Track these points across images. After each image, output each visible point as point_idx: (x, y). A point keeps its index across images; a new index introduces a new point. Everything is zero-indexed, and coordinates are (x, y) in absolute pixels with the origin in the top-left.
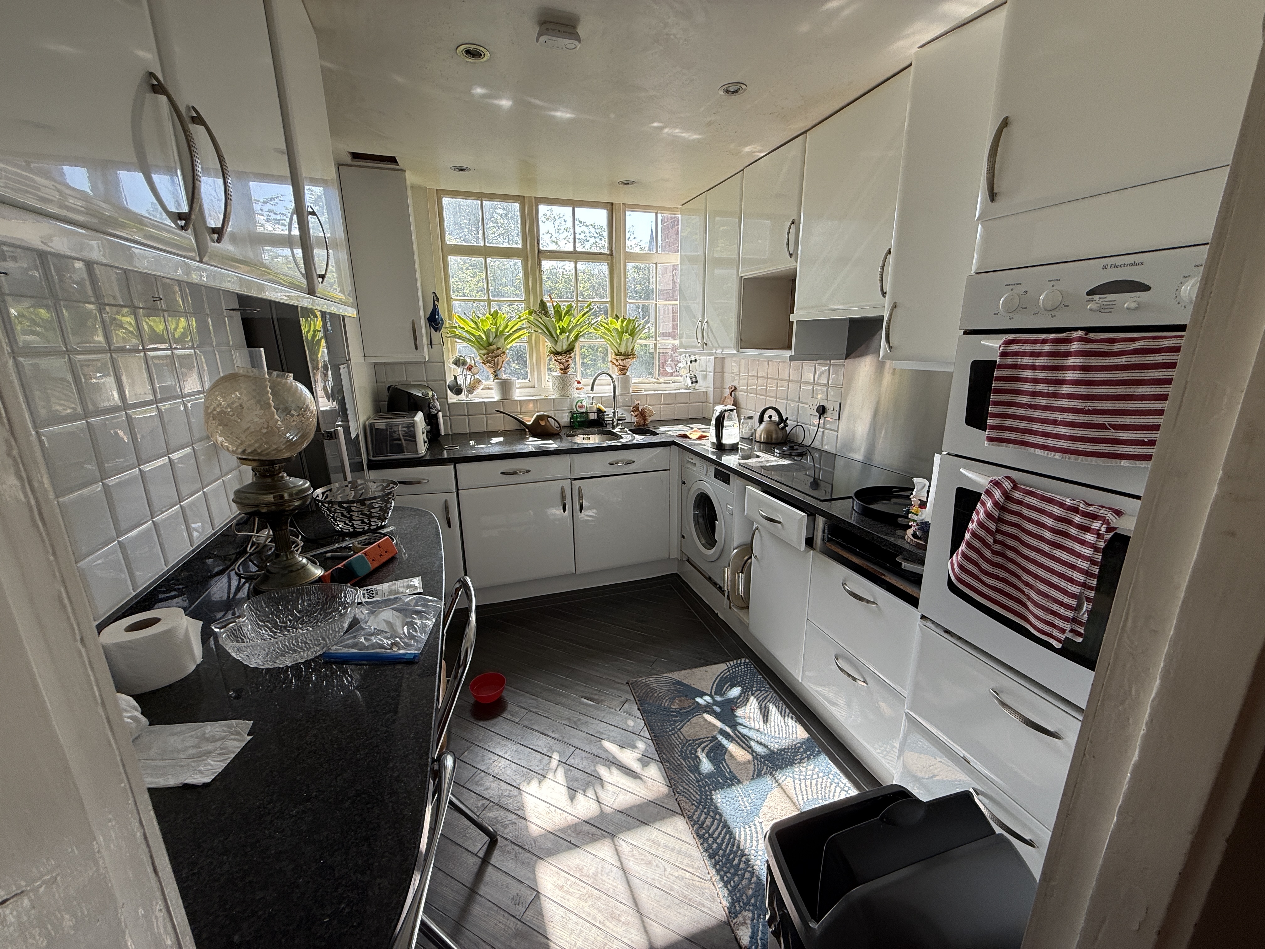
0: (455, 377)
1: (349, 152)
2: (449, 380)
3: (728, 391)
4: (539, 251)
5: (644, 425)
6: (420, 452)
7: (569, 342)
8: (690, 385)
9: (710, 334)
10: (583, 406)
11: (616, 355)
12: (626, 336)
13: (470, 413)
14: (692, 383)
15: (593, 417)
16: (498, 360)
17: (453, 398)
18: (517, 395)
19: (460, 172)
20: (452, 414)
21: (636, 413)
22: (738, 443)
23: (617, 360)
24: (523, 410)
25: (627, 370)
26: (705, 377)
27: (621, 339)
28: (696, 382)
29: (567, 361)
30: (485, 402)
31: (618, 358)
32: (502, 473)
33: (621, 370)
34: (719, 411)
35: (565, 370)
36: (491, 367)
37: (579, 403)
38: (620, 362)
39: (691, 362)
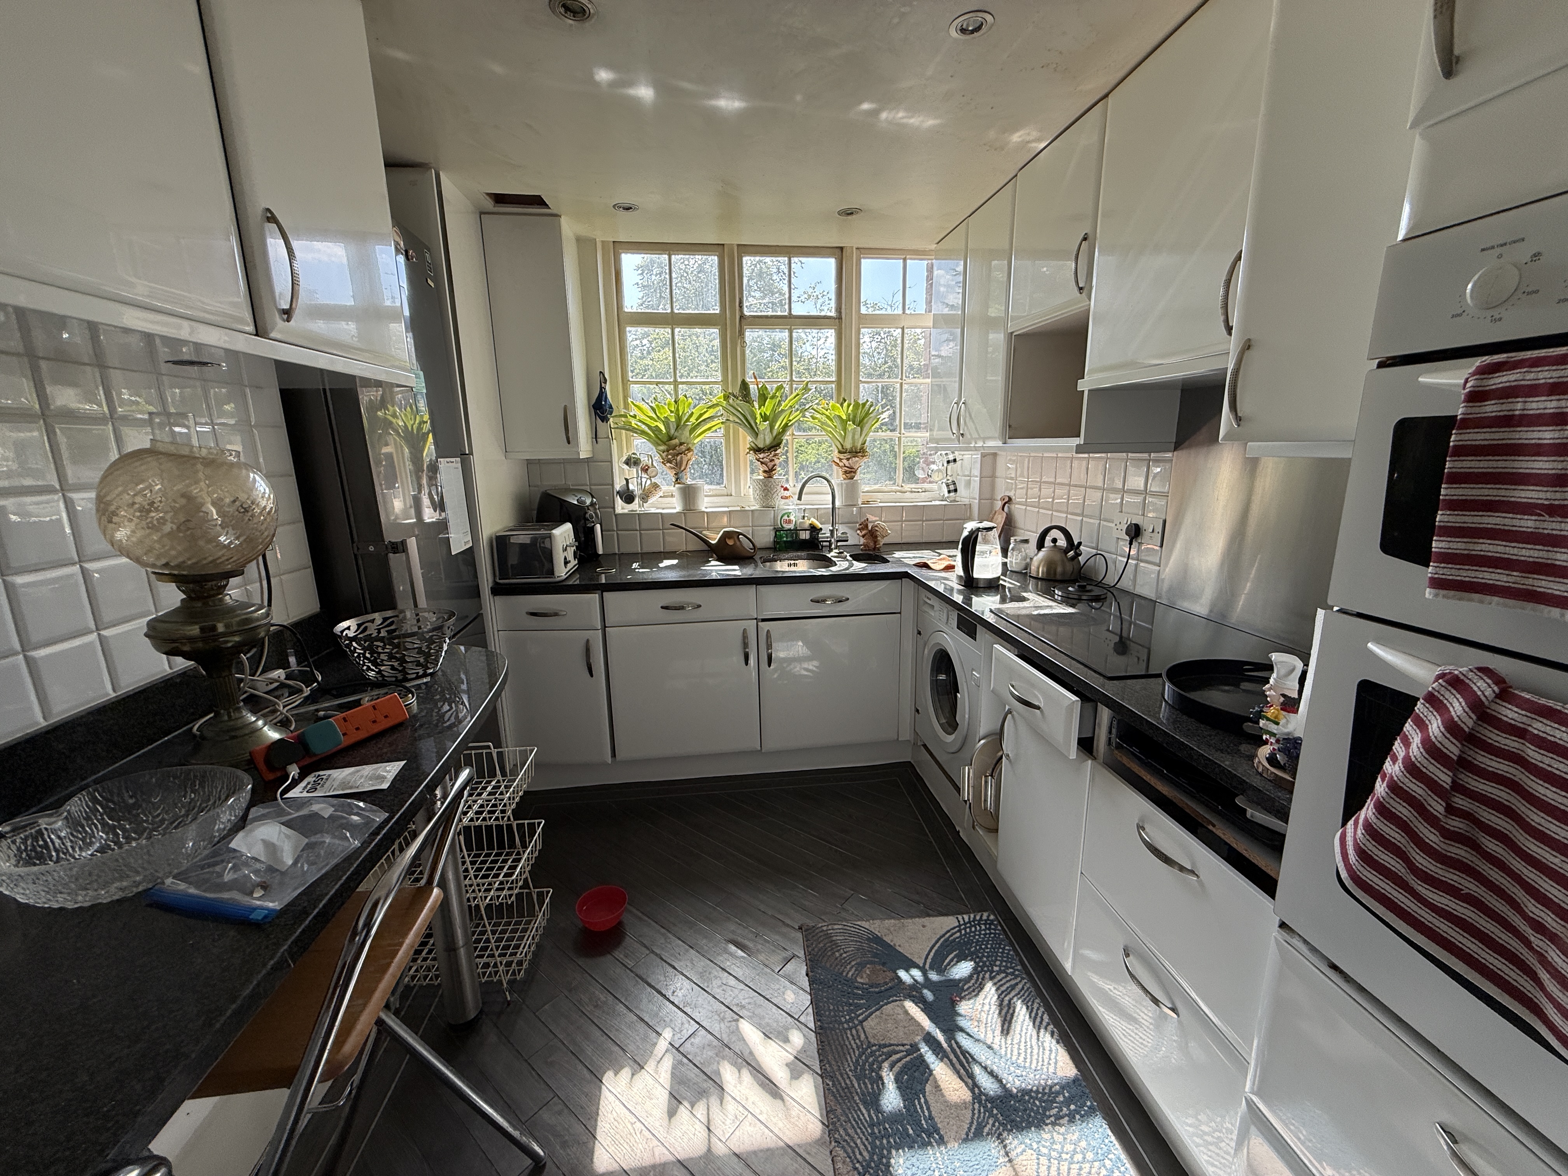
0: (627, 480)
1: (489, 194)
2: (619, 485)
3: (999, 504)
4: (742, 317)
5: (874, 549)
6: (557, 574)
7: (775, 433)
8: (946, 495)
9: (968, 419)
10: (790, 522)
11: (840, 452)
12: (851, 426)
13: (643, 527)
14: (949, 492)
15: (805, 535)
16: (681, 458)
17: (621, 507)
18: (705, 505)
19: (625, 212)
20: (620, 528)
21: (864, 532)
22: (998, 578)
23: (841, 460)
24: (711, 525)
25: (855, 472)
26: (968, 484)
27: (845, 430)
28: (956, 490)
29: (772, 460)
30: (661, 514)
31: (842, 456)
32: (662, 607)
33: (846, 472)
34: (969, 529)
35: (769, 472)
36: (672, 468)
37: (786, 517)
38: (844, 461)
39: (948, 462)
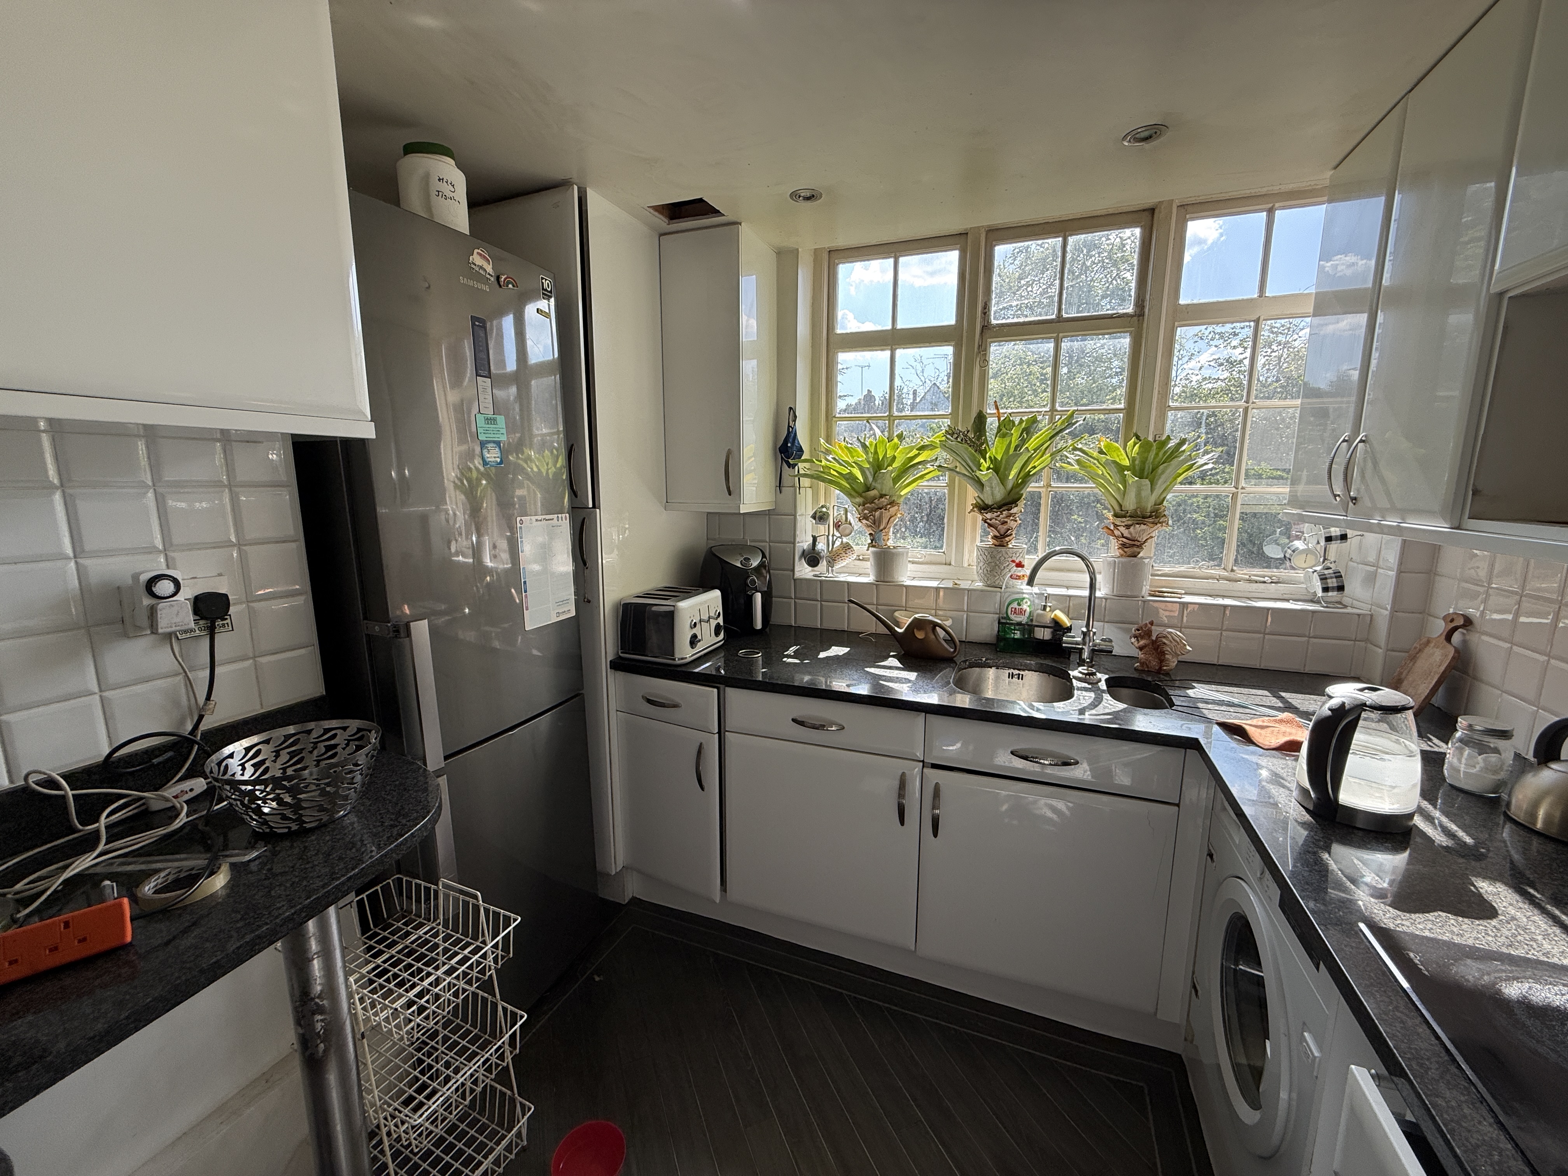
0: (815, 539)
4: (986, 327)
6: (678, 655)
9: (1369, 473)
10: (1022, 612)
11: (1116, 515)
12: (1132, 479)
14: (1326, 589)
15: (1044, 634)
16: (881, 513)
17: (804, 571)
18: (909, 574)
20: (798, 595)
24: (910, 604)
26: (1371, 579)
29: (1005, 523)
32: (793, 720)
36: (868, 526)
37: (1015, 605)
39: (1329, 539)
